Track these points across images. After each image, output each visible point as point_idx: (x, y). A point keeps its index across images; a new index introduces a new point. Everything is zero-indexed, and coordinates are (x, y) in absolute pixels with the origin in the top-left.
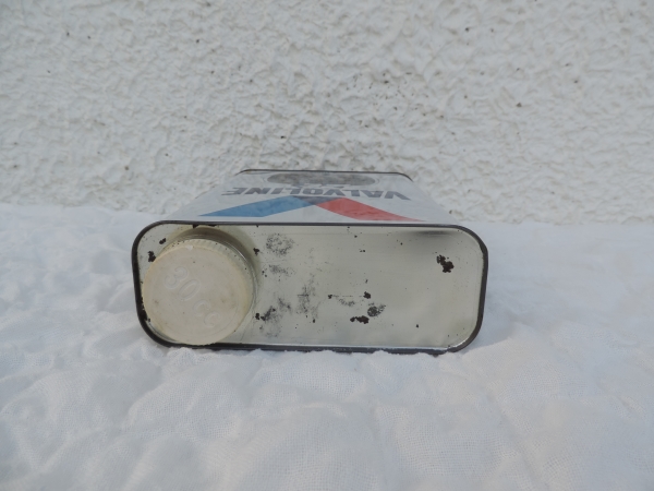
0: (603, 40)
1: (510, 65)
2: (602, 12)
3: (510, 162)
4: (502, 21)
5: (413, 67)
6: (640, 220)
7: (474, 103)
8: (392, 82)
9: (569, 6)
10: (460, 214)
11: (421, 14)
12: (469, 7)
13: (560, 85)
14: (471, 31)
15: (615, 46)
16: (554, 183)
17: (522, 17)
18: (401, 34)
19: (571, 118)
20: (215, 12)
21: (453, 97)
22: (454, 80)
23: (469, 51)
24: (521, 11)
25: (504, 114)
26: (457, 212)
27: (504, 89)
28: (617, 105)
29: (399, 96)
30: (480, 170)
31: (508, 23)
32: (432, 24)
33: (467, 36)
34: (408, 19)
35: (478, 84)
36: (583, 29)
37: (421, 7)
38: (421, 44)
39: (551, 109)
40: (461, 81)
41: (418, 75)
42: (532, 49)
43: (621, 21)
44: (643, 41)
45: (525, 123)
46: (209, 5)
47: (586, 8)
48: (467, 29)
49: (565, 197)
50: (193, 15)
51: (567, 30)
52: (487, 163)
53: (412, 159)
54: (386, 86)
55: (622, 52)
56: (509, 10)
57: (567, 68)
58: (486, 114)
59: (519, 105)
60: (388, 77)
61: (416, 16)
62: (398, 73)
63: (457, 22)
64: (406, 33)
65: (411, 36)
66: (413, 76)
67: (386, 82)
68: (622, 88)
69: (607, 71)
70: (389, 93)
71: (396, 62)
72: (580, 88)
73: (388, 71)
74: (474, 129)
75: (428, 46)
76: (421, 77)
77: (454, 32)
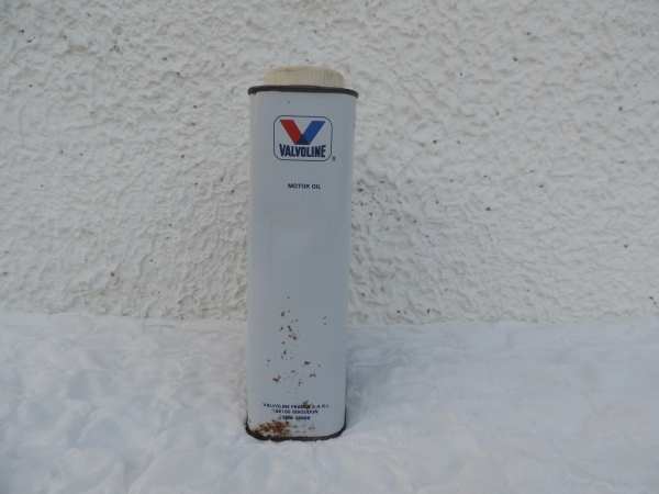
0: (563, 148)
1: (477, 173)
2: (560, 124)
3: (483, 262)
4: (467, 134)
5: (386, 177)
6: (616, 314)
7: (446, 207)
8: (367, 190)
9: (529, 119)
10: (439, 312)
11: (391, 129)
12: (436, 122)
13: (526, 190)
14: (438, 143)
15: (575, 153)
16: (529, 281)
17: (486, 130)
18: (373, 147)
19: (540, 220)
20: (199, 130)
21: (425, 203)
22: (425, 188)
23: (437, 161)
24: (484, 125)
25: (474, 217)
26: (434, 310)
27: (473, 194)
28: (583, 207)
29: (374, 203)
30: (455, 270)
31: (473, 135)
32: (401, 138)
33: (435, 148)
34: (379, 134)
35: (448, 191)
36: (543, 139)
37: (391, 123)
38: (392, 155)
39: (520, 212)
40: (432, 188)
41: (390, 184)
42: (497, 158)
43: (579, 132)
44: (602, 148)
45: (495, 225)
46: (194, 124)
47: (545, 120)
48: (435, 142)
49: (541, 295)
50: (179, 134)
51: (529, 141)
52: (462, 263)
53: (389, 262)
54: (360, 194)
55: (582, 159)
56: (473, 124)
57: (531, 174)
58: (457, 218)
59: (488, 209)
60: (363, 186)
61: (386, 131)
62: (371, 183)
63: (425, 136)
64: (377, 146)
65: (382, 149)
66: (386, 184)
67: (361, 190)
68: (585, 191)
69: (570, 176)
70: (364, 201)
71: (369, 173)
72: (546, 192)
73: (362, 181)
74: (446, 232)
75: (399, 158)
76: (393, 186)
77: (422, 145)
